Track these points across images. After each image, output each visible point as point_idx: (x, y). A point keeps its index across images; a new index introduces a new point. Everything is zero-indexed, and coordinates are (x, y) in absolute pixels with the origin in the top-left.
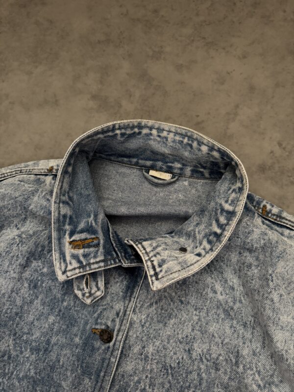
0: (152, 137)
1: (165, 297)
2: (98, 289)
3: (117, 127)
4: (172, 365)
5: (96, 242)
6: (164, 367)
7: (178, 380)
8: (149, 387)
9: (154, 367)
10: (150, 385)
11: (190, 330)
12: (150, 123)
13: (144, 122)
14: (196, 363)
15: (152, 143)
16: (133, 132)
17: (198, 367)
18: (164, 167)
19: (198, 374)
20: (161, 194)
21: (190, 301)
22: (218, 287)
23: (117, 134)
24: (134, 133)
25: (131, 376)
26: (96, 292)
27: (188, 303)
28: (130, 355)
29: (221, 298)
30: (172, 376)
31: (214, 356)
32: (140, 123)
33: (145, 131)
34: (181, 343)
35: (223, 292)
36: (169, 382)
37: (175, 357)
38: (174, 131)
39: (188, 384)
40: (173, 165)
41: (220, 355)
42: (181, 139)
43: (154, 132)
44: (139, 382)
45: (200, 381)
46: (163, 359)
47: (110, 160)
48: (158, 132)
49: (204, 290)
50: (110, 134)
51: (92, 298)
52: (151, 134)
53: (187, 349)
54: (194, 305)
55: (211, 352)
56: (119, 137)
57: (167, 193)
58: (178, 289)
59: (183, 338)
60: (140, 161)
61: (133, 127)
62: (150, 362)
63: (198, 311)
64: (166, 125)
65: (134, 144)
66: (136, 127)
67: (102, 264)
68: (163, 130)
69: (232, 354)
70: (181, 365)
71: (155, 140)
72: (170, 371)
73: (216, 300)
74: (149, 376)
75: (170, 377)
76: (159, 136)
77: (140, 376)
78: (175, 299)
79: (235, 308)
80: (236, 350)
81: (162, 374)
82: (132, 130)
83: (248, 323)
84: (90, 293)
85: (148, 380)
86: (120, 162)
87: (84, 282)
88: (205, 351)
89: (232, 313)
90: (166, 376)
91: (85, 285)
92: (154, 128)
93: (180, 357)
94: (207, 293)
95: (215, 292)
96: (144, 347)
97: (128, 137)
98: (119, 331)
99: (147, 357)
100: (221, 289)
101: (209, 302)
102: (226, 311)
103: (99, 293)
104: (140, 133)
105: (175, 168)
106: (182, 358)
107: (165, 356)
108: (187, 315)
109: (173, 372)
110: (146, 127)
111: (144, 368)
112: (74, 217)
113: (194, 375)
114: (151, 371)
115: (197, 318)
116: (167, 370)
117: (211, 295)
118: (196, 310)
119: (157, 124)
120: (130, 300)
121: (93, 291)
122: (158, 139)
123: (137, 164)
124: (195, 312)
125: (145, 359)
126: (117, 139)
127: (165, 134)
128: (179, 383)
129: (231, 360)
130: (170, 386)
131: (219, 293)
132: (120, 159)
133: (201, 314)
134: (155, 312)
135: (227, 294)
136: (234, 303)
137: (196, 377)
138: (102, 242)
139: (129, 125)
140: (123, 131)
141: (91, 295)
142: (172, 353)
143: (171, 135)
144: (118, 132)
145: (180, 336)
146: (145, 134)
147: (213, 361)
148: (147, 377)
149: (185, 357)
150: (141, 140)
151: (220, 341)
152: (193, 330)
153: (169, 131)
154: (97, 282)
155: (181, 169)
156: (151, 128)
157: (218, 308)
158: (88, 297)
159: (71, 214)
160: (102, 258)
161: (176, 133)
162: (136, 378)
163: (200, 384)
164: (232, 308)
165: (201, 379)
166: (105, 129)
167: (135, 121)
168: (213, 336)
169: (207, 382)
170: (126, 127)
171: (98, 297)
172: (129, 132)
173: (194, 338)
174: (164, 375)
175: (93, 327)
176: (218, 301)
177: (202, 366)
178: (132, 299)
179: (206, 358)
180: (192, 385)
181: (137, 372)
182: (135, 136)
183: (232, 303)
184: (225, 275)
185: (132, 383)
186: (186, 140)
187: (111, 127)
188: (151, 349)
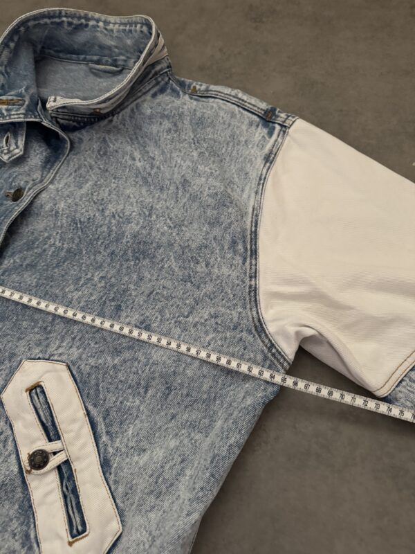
0: (99, 29)
1: (85, 165)
2: (17, 147)
3: (63, 14)
4: (82, 220)
5: (21, 102)
6: (74, 220)
7: (87, 234)
8: (60, 242)
9: (64, 221)
10: (60, 240)
11: (107, 194)
12: (97, 15)
13: (91, 14)
14: (108, 219)
15: (99, 34)
16: (80, 22)
17: (110, 221)
18: (110, 60)
19: (108, 227)
20: (105, 84)
21: (109, 170)
22: (137, 155)
23: (63, 22)
24: (82, 24)
25: (42, 232)
26: (14, 149)
27: (107, 170)
28: (42, 213)
29: (139, 164)
30: (82, 231)
31: (127, 213)
32: (86, 15)
33: (92, 23)
34: (95, 203)
35: (141, 159)
36: (79, 237)
37: (87, 214)
38: (119, 22)
39: (97, 236)
40: (118, 58)
41: (134, 211)
42: (124, 28)
43: (101, 24)
44: (49, 238)
45: (109, 233)
46: (73, 214)
47: (59, 57)
48: (105, 25)
49: (123, 158)
50: (57, 20)
51: (10, 155)
52: (98, 26)
53: (101, 208)
54: (113, 175)
55: (124, 211)
56: (66, 25)
57: (110, 83)
58: (98, 159)
59: (98, 200)
60: (88, 57)
61: (80, 18)
62: (60, 218)
63: (117, 180)
64: (112, 19)
65: (82, 37)
66: (83, 18)
67: (22, 116)
68: (110, 23)
69: (146, 208)
70: (91, 220)
71: (102, 32)
72: (79, 226)
73: (135, 168)
74: (60, 232)
75: (80, 233)
76: (106, 29)
77: (51, 232)
78: (94, 167)
79: (153, 173)
80: (151, 205)
81: (72, 228)
82: (79, 20)
83: (165, 186)
84: (8, 150)
85: (58, 237)
86: (68, 59)
87: (4, 140)
88: (119, 210)
89: (150, 180)
90: (75, 231)
91: (4, 142)
92: (101, 21)
93: (92, 215)
94: (126, 161)
95: (134, 159)
96: (55, 205)
97: (75, 28)
98: (30, 189)
99: (57, 212)
100: (139, 156)
101: (128, 170)
102: (144, 179)
103: (17, 151)
104: (87, 26)
105: (119, 60)
106: (94, 215)
107: (75, 211)
108: (105, 181)
109: (83, 227)
110: (93, 19)
111: (55, 224)
112: (6, 86)
113: (105, 229)
114: (62, 226)
115: (116, 185)
116: (77, 224)
117: (130, 162)
118: (115, 178)
119: (103, 17)
120: (49, 172)
121: (12, 148)
122: (105, 32)
123: (84, 60)
124: (113, 181)
125: (55, 215)
126: (63, 28)
127: (111, 26)
128: (88, 237)
129: (144, 213)
130: (80, 241)
131: (137, 159)
132: (68, 56)
133: (120, 182)
134: (73, 180)
135: (145, 161)
136: (152, 169)
137: (106, 230)
138: (27, 103)
139: (75, 14)
140: (70, 20)
141: (9, 151)
142: (84, 210)
143: (117, 26)
144: (64, 19)
145: (95, 198)
146: (92, 26)
147: (125, 218)
148: (57, 233)
149: (97, 215)
150: (88, 33)
151: (135, 200)
152: (109, 195)
153: (115, 24)
154: (17, 141)
155: (125, 61)
156: (98, 20)
157: (137, 177)
158: (5, 154)
159: (4, 82)
160: (24, 112)
161: (121, 24)
162: (46, 235)
163: (109, 236)
164: (150, 174)
165: (111, 231)
166: (52, 14)
167: (82, 13)
168: (129, 197)
169: (116, 233)
170: (73, 16)
171: (16, 154)
172: (75, 21)
173: (110, 201)
174: (73, 229)
175: (8, 191)
176: (137, 169)
177: (113, 221)
178: (51, 171)
179: (119, 216)
180: (101, 237)
181: (48, 229)
182: (82, 29)
183: (149, 169)
184: (148, 149)
185: (41, 238)
186: (128, 28)
187: (58, 12)
188: (62, 205)
